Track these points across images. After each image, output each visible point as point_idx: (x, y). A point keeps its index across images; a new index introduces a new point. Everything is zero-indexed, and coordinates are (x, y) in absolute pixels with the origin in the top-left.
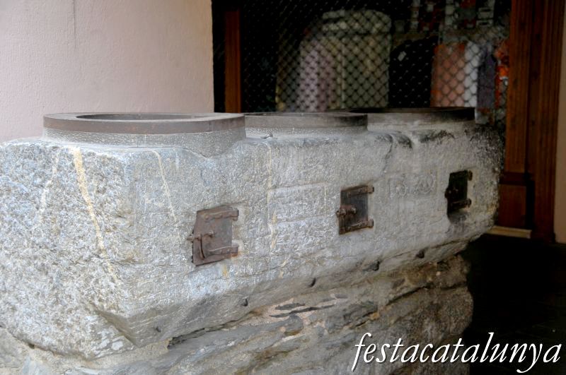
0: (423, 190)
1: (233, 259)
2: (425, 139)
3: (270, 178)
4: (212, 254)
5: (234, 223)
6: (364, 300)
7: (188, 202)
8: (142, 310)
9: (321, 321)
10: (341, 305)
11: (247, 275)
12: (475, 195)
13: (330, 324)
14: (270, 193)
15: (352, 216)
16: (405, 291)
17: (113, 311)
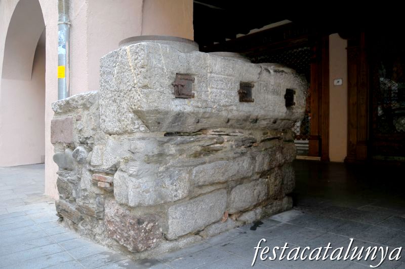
0: (275, 92)
1: (192, 99)
2: (275, 71)
3: (209, 68)
4: (183, 94)
5: (193, 84)
6: (251, 136)
7: (172, 67)
8: (151, 109)
9: (232, 141)
10: (241, 136)
11: (198, 107)
12: (297, 101)
13: (236, 143)
14: (209, 75)
15: (244, 95)
16: (268, 137)
17: (139, 109)
